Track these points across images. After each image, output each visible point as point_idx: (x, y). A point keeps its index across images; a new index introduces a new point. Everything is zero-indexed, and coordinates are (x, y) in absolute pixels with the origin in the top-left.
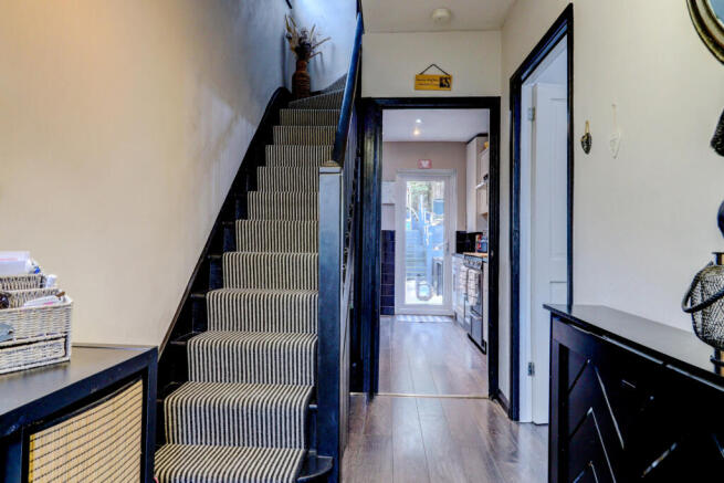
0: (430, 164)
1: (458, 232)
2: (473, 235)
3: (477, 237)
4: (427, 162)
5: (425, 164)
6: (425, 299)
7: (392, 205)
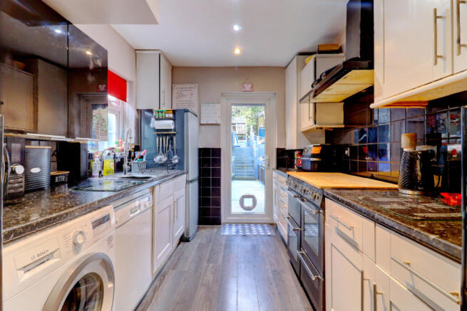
0: (252, 87)
1: (278, 149)
2: (291, 152)
3: (296, 153)
4: (250, 86)
5: (248, 87)
6: (248, 209)
7: (218, 125)
